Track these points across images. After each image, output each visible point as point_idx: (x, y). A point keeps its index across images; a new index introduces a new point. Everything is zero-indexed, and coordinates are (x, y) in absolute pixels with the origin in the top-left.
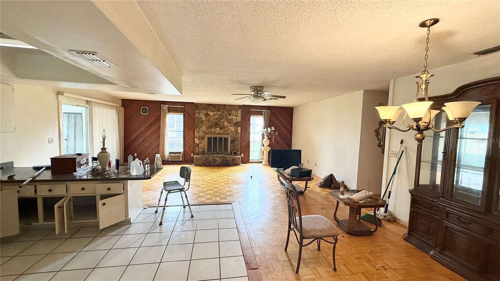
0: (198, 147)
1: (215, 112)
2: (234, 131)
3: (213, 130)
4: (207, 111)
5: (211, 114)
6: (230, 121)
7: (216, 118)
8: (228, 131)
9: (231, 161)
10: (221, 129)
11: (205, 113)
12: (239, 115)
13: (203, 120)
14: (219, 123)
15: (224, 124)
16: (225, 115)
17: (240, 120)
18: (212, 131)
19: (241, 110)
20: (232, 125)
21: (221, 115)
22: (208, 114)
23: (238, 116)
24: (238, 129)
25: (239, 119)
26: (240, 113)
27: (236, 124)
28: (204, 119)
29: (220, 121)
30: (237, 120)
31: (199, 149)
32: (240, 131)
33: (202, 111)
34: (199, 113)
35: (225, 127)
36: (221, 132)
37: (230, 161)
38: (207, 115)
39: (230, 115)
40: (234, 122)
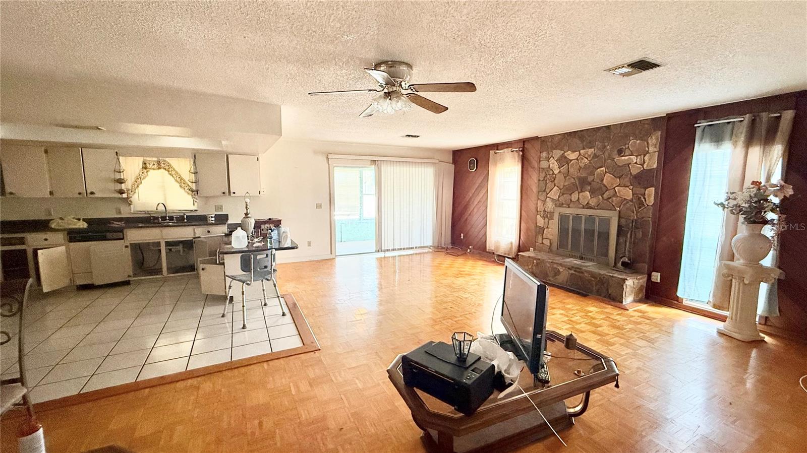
0: (543, 235)
1: (582, 151)
2: (632, 200)
3: (575, 197)
4: (563, 152)
5: (572, 156)
6: (620, 172)
7: (582, 165)
8: (614, 198)
9: (596, 285)
10: (592, 192)
11: (558, 156)
12: (651, 149)
13: (553, 173)
14: (590, 179)
15: (603, 180)
16: (607, 154)
17: (655, 166)
18: (573, 199)
19: (659, 133)
20: (626, 181)
21: (595, 156)
22: (566, 157)
23: (648, 152)
24: (646, 192)
25: (652, 162)
26: (654, 141)
27: (642, 179)
28: (556, 172)
29: (592, 173)
30: (642, 165)
31: (543, 239)
32: (651, 200)
33: (554, 151)
34: (548, 159)
35: (604, 189)
36: (593, 202)
37: (594, 283)
38: (563, 161)
39: (620, 152)
40: (635, 171)
